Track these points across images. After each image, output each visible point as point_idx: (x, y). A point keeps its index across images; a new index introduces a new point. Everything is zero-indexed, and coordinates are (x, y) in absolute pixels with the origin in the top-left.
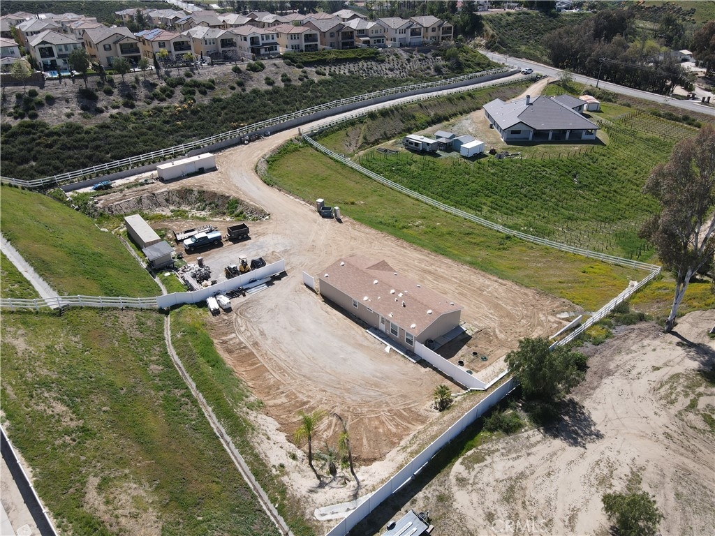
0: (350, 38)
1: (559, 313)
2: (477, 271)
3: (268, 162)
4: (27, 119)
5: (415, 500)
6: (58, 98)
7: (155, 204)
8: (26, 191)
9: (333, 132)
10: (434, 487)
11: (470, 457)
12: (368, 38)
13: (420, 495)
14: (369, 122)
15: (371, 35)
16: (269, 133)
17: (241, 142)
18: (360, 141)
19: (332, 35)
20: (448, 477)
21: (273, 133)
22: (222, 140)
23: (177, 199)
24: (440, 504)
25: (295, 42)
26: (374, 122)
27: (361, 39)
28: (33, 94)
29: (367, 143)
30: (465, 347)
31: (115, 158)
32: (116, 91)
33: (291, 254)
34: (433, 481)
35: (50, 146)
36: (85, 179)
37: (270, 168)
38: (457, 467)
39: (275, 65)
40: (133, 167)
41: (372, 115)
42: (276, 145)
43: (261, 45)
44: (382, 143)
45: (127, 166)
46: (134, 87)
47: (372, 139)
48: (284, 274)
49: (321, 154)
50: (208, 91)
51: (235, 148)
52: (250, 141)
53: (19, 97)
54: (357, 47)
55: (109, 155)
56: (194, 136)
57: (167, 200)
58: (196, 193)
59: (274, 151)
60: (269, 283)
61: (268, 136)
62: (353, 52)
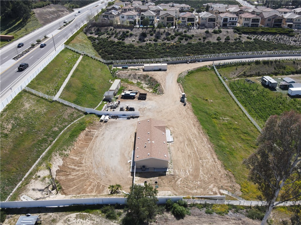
0: (280, 23)
1: (223, 189)
2: (212, 150)
3: (188, 72)
4: (121, 40)
5: (47, 214)
6: (134, 35)
7: (134, 78)
8: (103, 64)
9: (230, 66)
10: (57, 215)
11: (82, 215)
12: (292, 23)
13: (51, 214)
14: (253, 65)
15: (294, 21)
16: (201, 61)
17: (186, 62)
18: (241, 73)
19: (269, 20)
20: (66, 215)
21: (202, 61)
22: (178, 60)
23: (142, 78)
24: (51, 222)
25: (247, 22)
26: (256, 66)
27: (287, 23)
28: (128, 32)
29: (245, 75)
30: (157, 178)
31: (136, 59)
32: (154, 35)
33: (150, 111)
34: (61, 213)
35: (120, 50)
36: (122, 64)
37: (187, 75)
38: (74, 215)
39: (227, 32)
40: (140, 63)
41: (257, 63)
42: (198, 67)
43: (228, 22)
44: (254, 77)
45: (138, 62)
46: (162, 34)
47: (249, 74)
48: (137, 117)
49: (215, 75)
50: (188, 39)
51: (182, 64)
52: (190, 62)
53: (123, 32)
54: (282, 27)
55: (134, 57)
56: (170, 56)
57: (139, 78)
58: (149, 78)
59: (195, 69)
60: (128, 118)
61: (200, 62)
62: (276, 30)
